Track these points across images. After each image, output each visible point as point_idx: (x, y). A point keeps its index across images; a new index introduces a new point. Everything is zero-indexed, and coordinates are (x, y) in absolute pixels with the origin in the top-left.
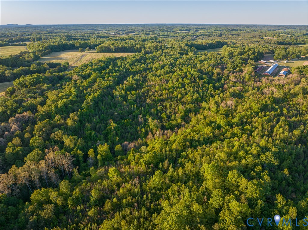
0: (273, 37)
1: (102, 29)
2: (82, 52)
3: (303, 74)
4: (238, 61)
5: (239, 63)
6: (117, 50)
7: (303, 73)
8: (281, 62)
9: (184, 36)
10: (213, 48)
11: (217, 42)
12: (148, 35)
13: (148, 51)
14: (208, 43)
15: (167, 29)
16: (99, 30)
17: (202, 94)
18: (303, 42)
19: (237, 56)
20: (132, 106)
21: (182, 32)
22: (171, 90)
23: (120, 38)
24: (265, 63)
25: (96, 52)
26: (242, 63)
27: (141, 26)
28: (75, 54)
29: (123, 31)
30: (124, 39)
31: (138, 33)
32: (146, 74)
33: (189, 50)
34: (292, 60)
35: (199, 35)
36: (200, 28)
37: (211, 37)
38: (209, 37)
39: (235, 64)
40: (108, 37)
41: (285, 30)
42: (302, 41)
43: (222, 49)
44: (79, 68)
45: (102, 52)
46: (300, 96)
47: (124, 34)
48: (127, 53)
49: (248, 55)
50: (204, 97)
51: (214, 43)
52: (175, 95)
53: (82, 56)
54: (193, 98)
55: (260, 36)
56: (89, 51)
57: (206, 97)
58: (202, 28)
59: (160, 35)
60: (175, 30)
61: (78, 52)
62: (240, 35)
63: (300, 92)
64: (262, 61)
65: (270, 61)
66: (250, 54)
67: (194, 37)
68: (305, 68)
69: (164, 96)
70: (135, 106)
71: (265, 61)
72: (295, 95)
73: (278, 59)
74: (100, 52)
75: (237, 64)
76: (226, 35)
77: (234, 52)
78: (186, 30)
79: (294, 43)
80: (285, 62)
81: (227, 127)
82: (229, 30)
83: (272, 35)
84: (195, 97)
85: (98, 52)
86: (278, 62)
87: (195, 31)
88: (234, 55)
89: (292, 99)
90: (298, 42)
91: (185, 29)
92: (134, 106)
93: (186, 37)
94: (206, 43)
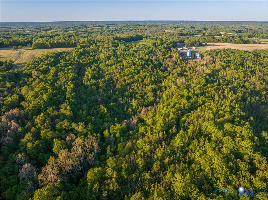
0: (172, 30)
1: (15, 28)
2: (17, 50)
3: (212, 56)
4: (164, 50)
5: (165, 51)
6: (53, 46)
7: (212, 55)
8: (191, 48)
9: (102, 32)
10: (134, 40)
11: (136, 35)
12: (67, 31)
13: (84, 45)
14: (129, 37)
15: (81, 26)
16: (12, 28)
17: (156, 77)
18: (195, 33)
19: (160, 46)
20: (109, 92)
21: (97, 28)
22: (131, 75)
23: (45, 35)
24: (182, 49)
25: (31, 49)
26: (168, 51)
27: (53, 24)
28: (10, 52)
29: (40, 28)
30: (49, 36)
31: (56, 30)
32: (97, 64)
33: (119, 43)
34: (197, 47)
35: (114, 31)
36: (110, 25)
37: (124, 31)
38: (123, 31)
39: (162, 52)
40: (30, 35)
41: (174, 24)
43: (142, 41)
44: (32, 65)
45: (38, 49)
46: (222, 70)
47: (41, 31)
48: (63, 48)
49: (167, 44)
50: (159, 78)
51: (134, 36)
52: (136, 80)
53: (20, 54)
54: (151, 80)
55: (162, 29)
56: (22, 48)
57: (161, 78)
58: (111, 25)
59: (79, 31)
60: (89, 27)
61: (12, 50)
62: (147, 29)
63: (221, 68)
64: (178, 48)
65: (184, 48)
66: (168, 44)
67: (110, 32)
68: (211, 51)
69: (128, 81)
70: (111, 91)
71: (181, 49)
72: (218, 71)
73: (188, 46)
74: (36, 49)
75: (164, 52)
76: (135, 30)
77: (157, 43)
78: (99, 26)
79: (190, 34)
80: (194, 48)
81: (195, 97)
82: (134, 25)
83: (171, 29)
84: (152, 79)
85: (33, 49)
86: (189, 48)
87: (107, 27)
88: (157, 45)
89: (218, 74)
90: (191, 33)
91: (97, 26)
92: (110, 91)
93: (103, 32)
94: (128, 37)
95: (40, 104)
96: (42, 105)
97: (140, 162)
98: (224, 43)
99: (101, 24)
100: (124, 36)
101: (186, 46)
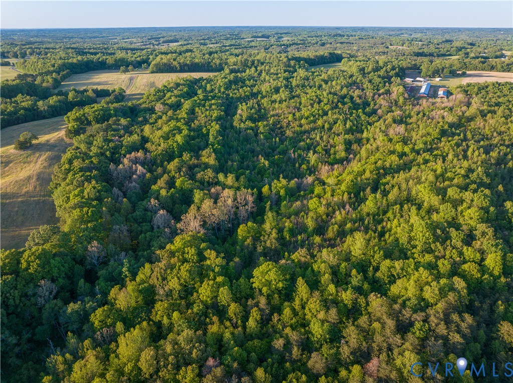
0: (403, 46)
2: (126, 73)
3: (469, 95)
4: (377, 80)
5: (380, 83)
6: (184, 68)
7: (469, 93)
8: (433, 80)
9: (268, 47)
10: (325, 63)
11: (330, 53)
12: (205, 44)
13: (235, 69)
14: (317, 56)
15: (230, 35)
17: (355, 122)
18: (448, 53)
19: (372, 73)
20: (274, 139)
21: (258, 39)
22: (312, 118)
23: (169, 51)
24: (413, 81)
25: (148, 72)
26: (385, 83)
27: (180, 31)
28: (116, 76)
29: (157, 39)
30: (176, 51)
31: (185, 43)
32: (257, 100)
33: (297, 66)
34: (446, 78)
35: (290, 45)
36: (283, 33)
37: (309, 46)
38: (306, 46)
39: (374, 83)
40: (143, 50)
41: (411, 35)
42: (448, 51)
43: (341, 64)
44: (154, 95)
45: (160, 73)
46: (478, 118)
48: (200, 73)
49: (386, 70)
50: (360, 125)
51: (325, 55)
52: (319, 125)
53: (131, 79)
54: (346, 127)
55: (383, 44)
56: (133, 71)
57: (362, 125)
58: (286, 33)
59: (227, 45)
60: (245, 37)
61: (119, 73)
62: (353, 43)
63: (477, 115)
64: (407, 79)
65: (418, 79)
66: (388, 70)
67: (283, 47)
68: (469, 86)
69: (307, 127)
70: (277, 139)
71: (412, 80)
72: (471, 119)
73: (427, 76)
74: (157, 72)
75: (378, 83)
76: (331, 43)
77: (366, 68)
78: (263, 36)
79: (437, 54)
80: (438, 79)
81: (414, 154)
82: (330, 35)
83: (401, 43)
84: (348, 126)
85: (153, 72)
86: (428, 80)
87: (277, 38)
88: (366, 71)
89: (469, 124)
90: (441, 53)
91: (260, 35)
92: (275, 139)
93: (269, 47)
94: (314, 56)
95: (173, 148)
96: (176, 149)
97: (310, 223)
98: (503, 71)
99: (267, 33)
100: (308, 55)
101: (422, 74)
